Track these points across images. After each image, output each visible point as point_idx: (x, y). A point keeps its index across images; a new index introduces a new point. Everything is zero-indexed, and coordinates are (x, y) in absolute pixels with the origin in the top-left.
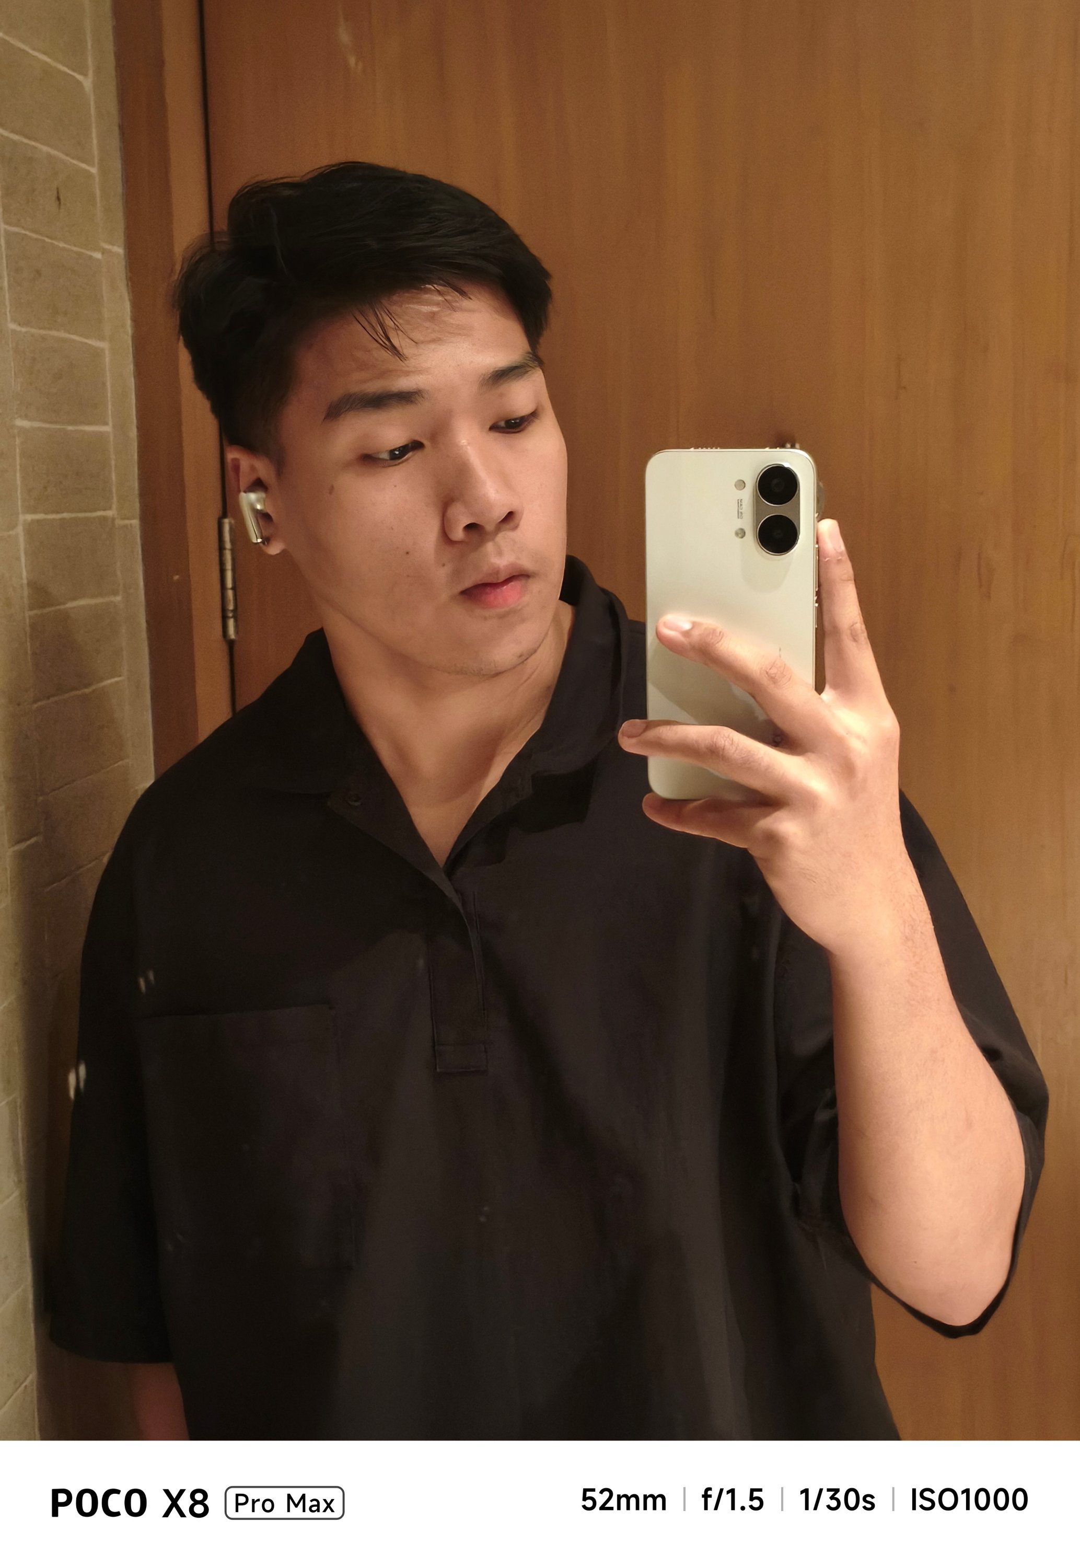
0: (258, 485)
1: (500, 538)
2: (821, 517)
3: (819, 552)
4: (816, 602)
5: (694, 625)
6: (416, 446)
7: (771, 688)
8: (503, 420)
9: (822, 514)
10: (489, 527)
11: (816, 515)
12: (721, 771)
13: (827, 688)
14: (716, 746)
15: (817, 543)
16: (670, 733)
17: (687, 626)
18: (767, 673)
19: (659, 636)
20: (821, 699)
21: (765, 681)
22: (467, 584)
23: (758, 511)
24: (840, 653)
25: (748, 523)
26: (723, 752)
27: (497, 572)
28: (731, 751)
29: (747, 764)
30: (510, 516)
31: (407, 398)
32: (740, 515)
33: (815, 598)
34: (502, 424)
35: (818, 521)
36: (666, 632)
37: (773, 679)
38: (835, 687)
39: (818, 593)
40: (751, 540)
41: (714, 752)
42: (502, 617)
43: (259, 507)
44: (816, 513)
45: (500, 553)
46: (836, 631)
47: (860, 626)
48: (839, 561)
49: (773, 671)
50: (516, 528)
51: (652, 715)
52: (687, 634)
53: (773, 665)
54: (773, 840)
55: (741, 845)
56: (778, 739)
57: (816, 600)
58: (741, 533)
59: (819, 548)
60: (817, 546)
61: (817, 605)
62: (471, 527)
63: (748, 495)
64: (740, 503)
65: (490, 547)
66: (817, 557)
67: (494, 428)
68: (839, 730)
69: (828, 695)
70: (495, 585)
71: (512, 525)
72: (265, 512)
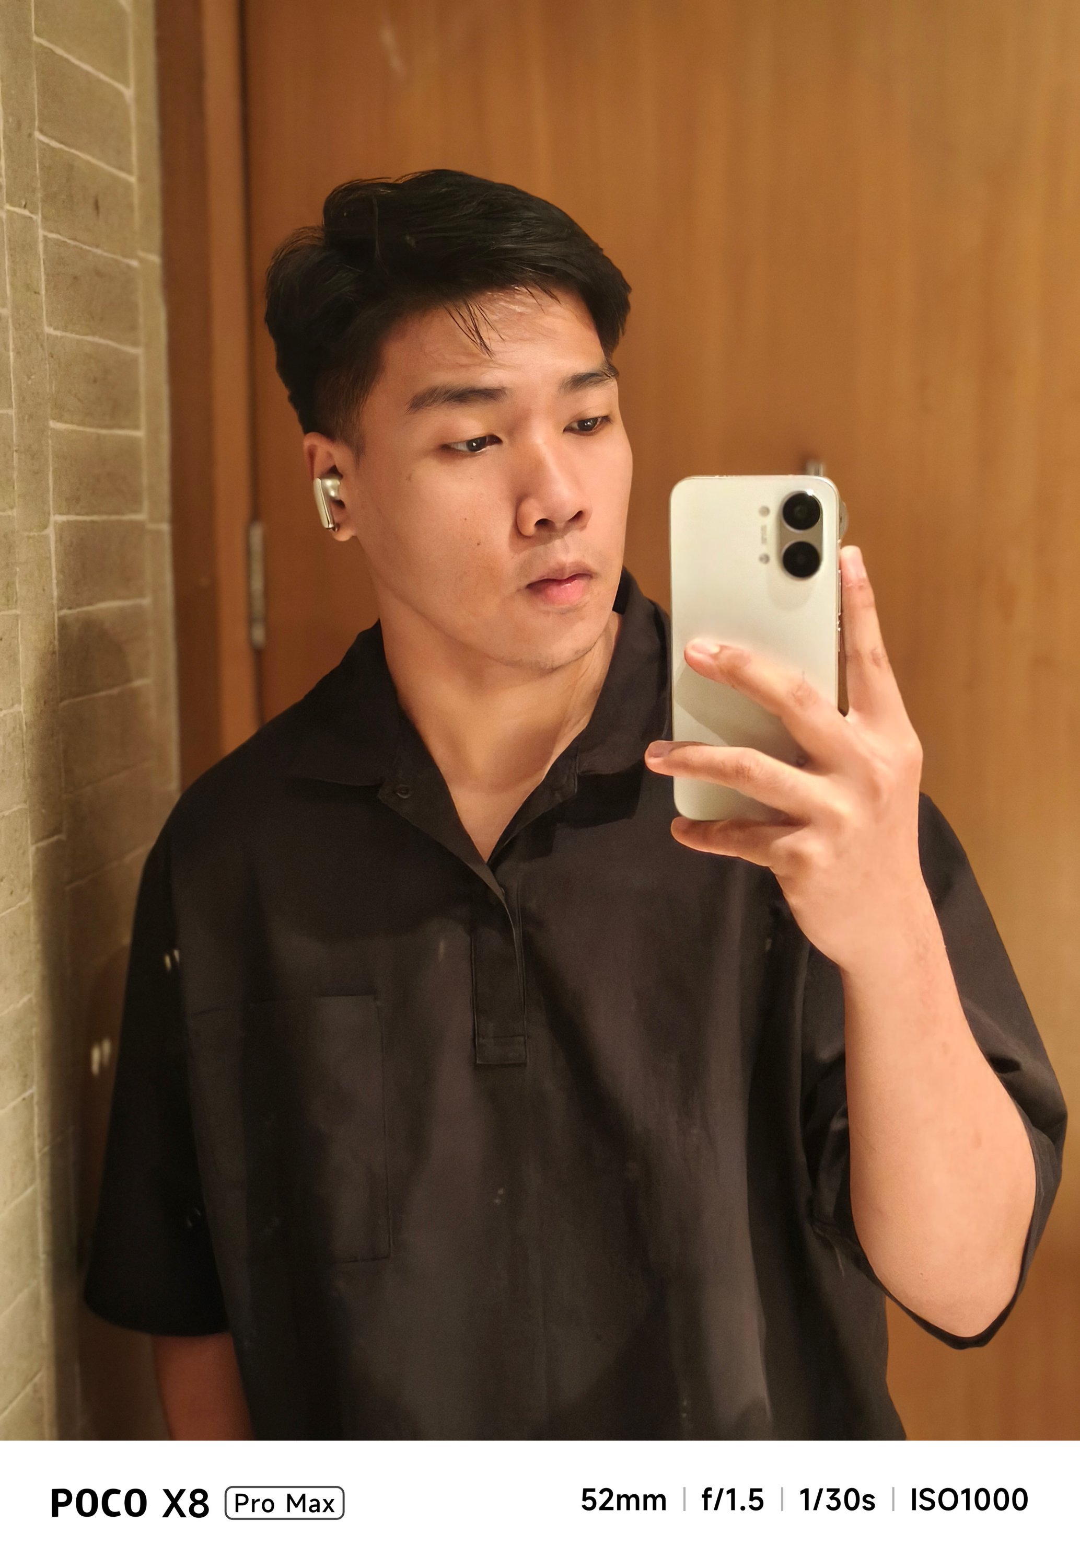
0: (333, 472)
1: (568, 538)
2: (844, 543)
3: (842, 579)
4: (839, 627)
5: (722, 648)
6: (494, 440)
7: (798, 710)
8: (575, 421)
9: (846, 539)
10: (559, 525)
11: (839, 541)
12: (747, 791)
13: (851, 711)
14: (742, 767)
15: (840, 568)
16: (696, 754)
17: (715, 650)
18: (794, 695)
19: (687, 658)
20: (846, 721)
21: (791, 703)
22: (534, 578)
23: (781, 537)
24: (862, 678)
25: (772, 549)
26: (748, 773)
27: (562, 568)
28: (756, 772)
29: (773, 785)
30: (579, 516)
31: (490, 394)
32: (764, 540)
33: (838, 623)
34: (575, 425)
35: (841, 548)
36: (693, 654)
37: (800, 702)
38: (859, 709)
39: (840, 618)
40: (775, 565)
41: (740, 773)
42: (563, 613)
43: (333, 494)
44: (839, 538)
45: (567, 549)
46: (858, 655)
47: (881, 650)
48: (861, 588)
49: (799, 693)
50: (583, 528)
51: (678, 735)
52: (715, 656)
53: (800, 687)
54: (797, 859)
55: (764, 864)
56: (801, 761)
57: (839, 625)
58: (765, 559)
59: (841, 573)
60: (839, 571)
61: (839, 629)
62: (542, 523)
63: (771, 521)
64: (764, 529)
65: (557, 543)
66: (840, 584)
67: (569, 429)
68: (862, 749)
69: (852, 716)
70: (559, 582)
71: (580, 524)
72: (338, 498)
